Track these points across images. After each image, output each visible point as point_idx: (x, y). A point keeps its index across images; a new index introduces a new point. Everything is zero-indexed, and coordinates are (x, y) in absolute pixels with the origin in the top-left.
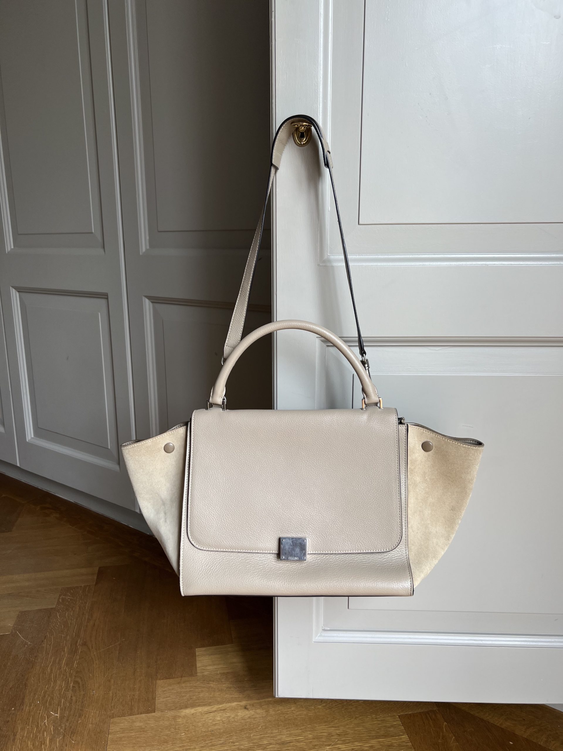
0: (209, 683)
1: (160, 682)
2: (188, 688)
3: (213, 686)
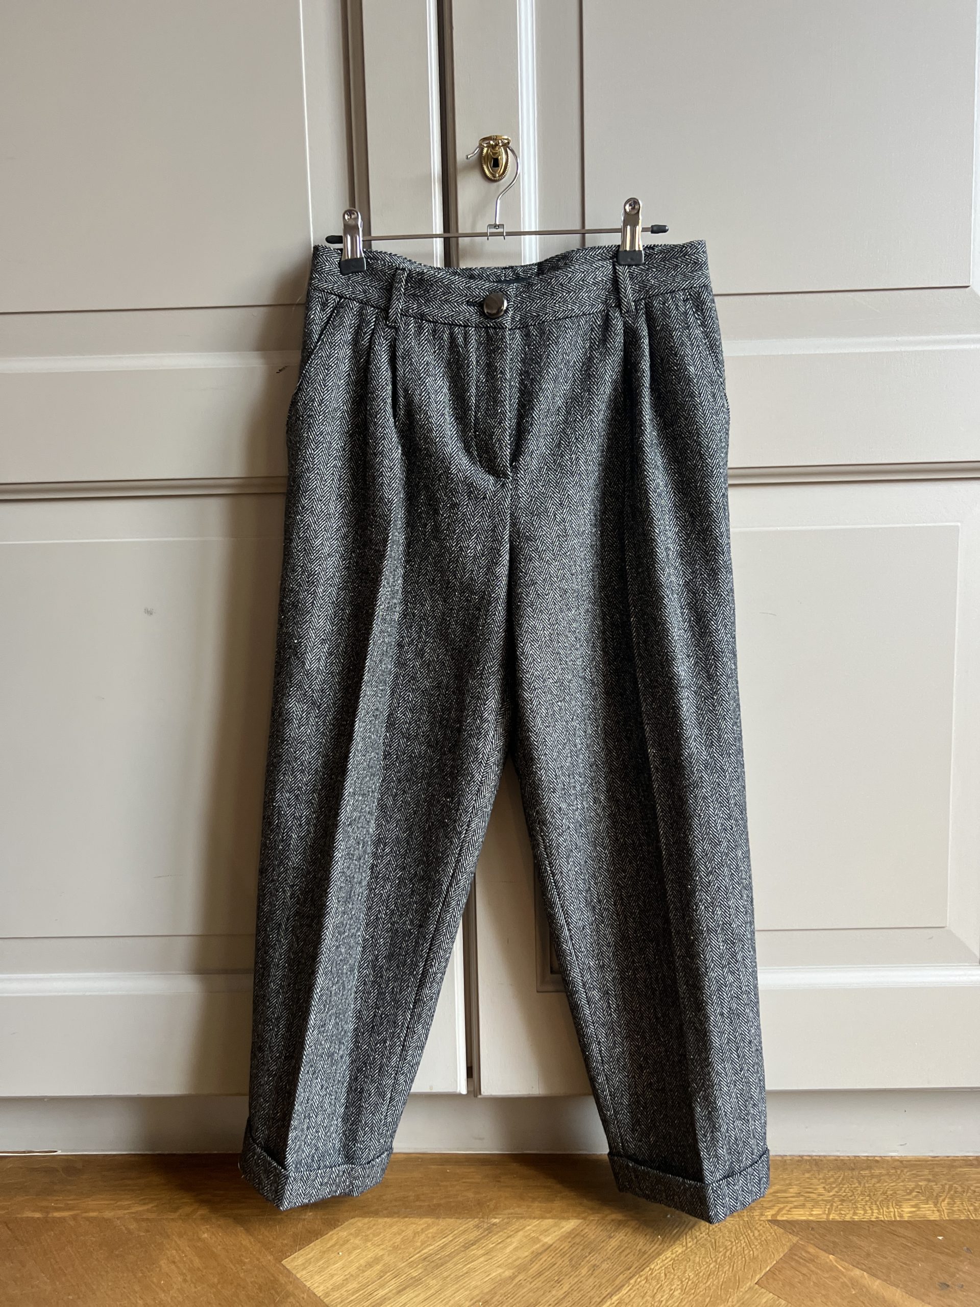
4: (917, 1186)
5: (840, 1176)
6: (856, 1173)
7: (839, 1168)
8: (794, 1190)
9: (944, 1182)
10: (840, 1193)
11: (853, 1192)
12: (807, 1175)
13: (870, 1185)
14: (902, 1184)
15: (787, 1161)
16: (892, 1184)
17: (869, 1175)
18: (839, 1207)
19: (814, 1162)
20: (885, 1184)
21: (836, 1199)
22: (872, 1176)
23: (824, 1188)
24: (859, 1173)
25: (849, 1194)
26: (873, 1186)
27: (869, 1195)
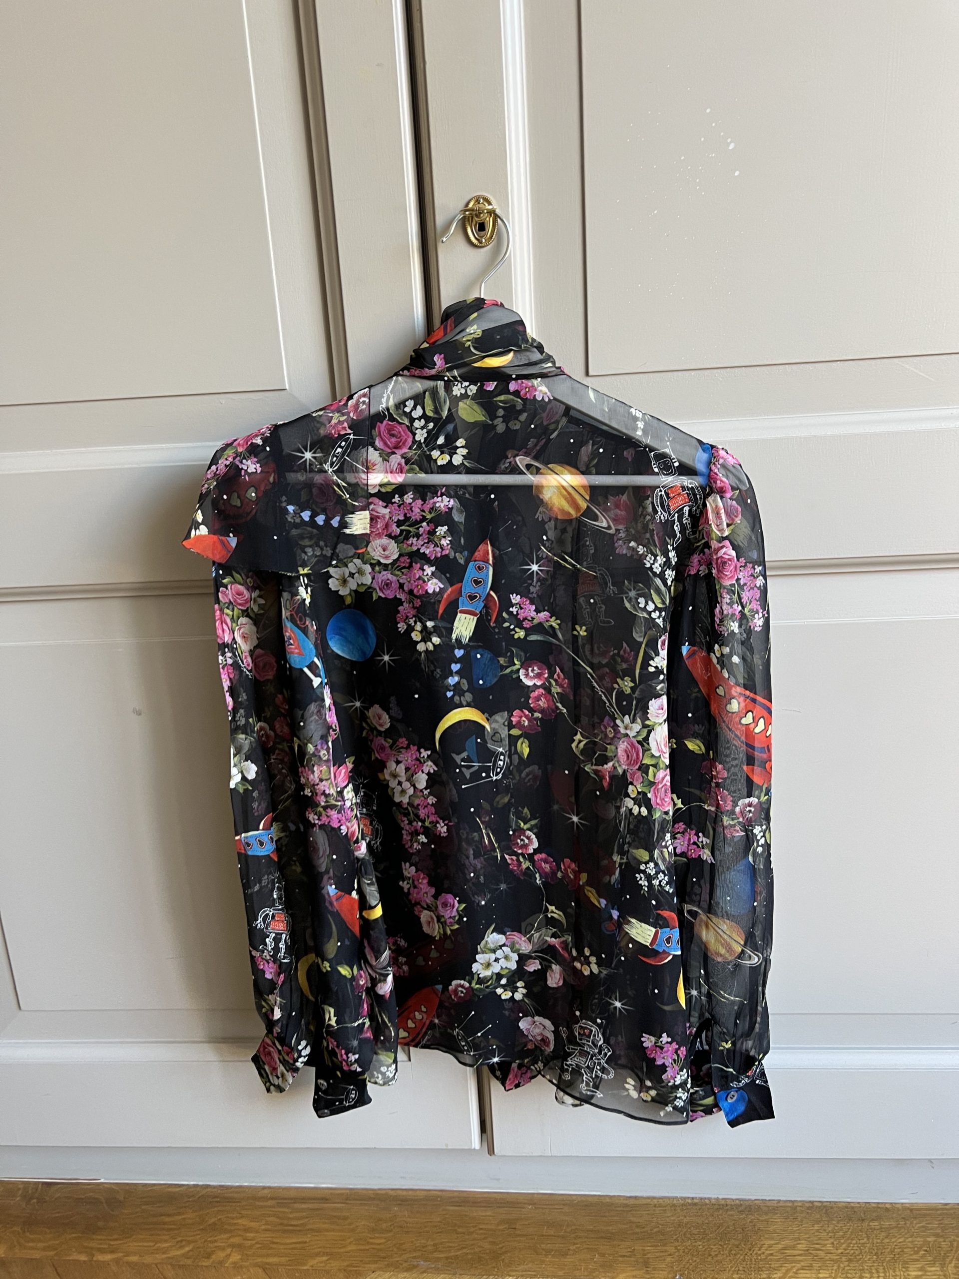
4: (925, 1241)
5: (849, 1229)
6: (865, 1224)
7: (850, 1219)
8: (802, 1246)
9: (952, 1237)
10: (848, 1251)
11: (861, 1250)
12: (816, 1227)
13: (879, 1241)
14: (910, 1239)
15: (798, 1208)
16: (900, 1240)
17: (878, 1227)
18: (846, 1268)
19: (824, 1211)
20: (893, 1240)
21: (844, 1259)
22: (881, 1229)
23: (833, 1243)
24: (869, 1225)
25: (857, 1252)
26: (882, 1243)
27: (876, 1254)
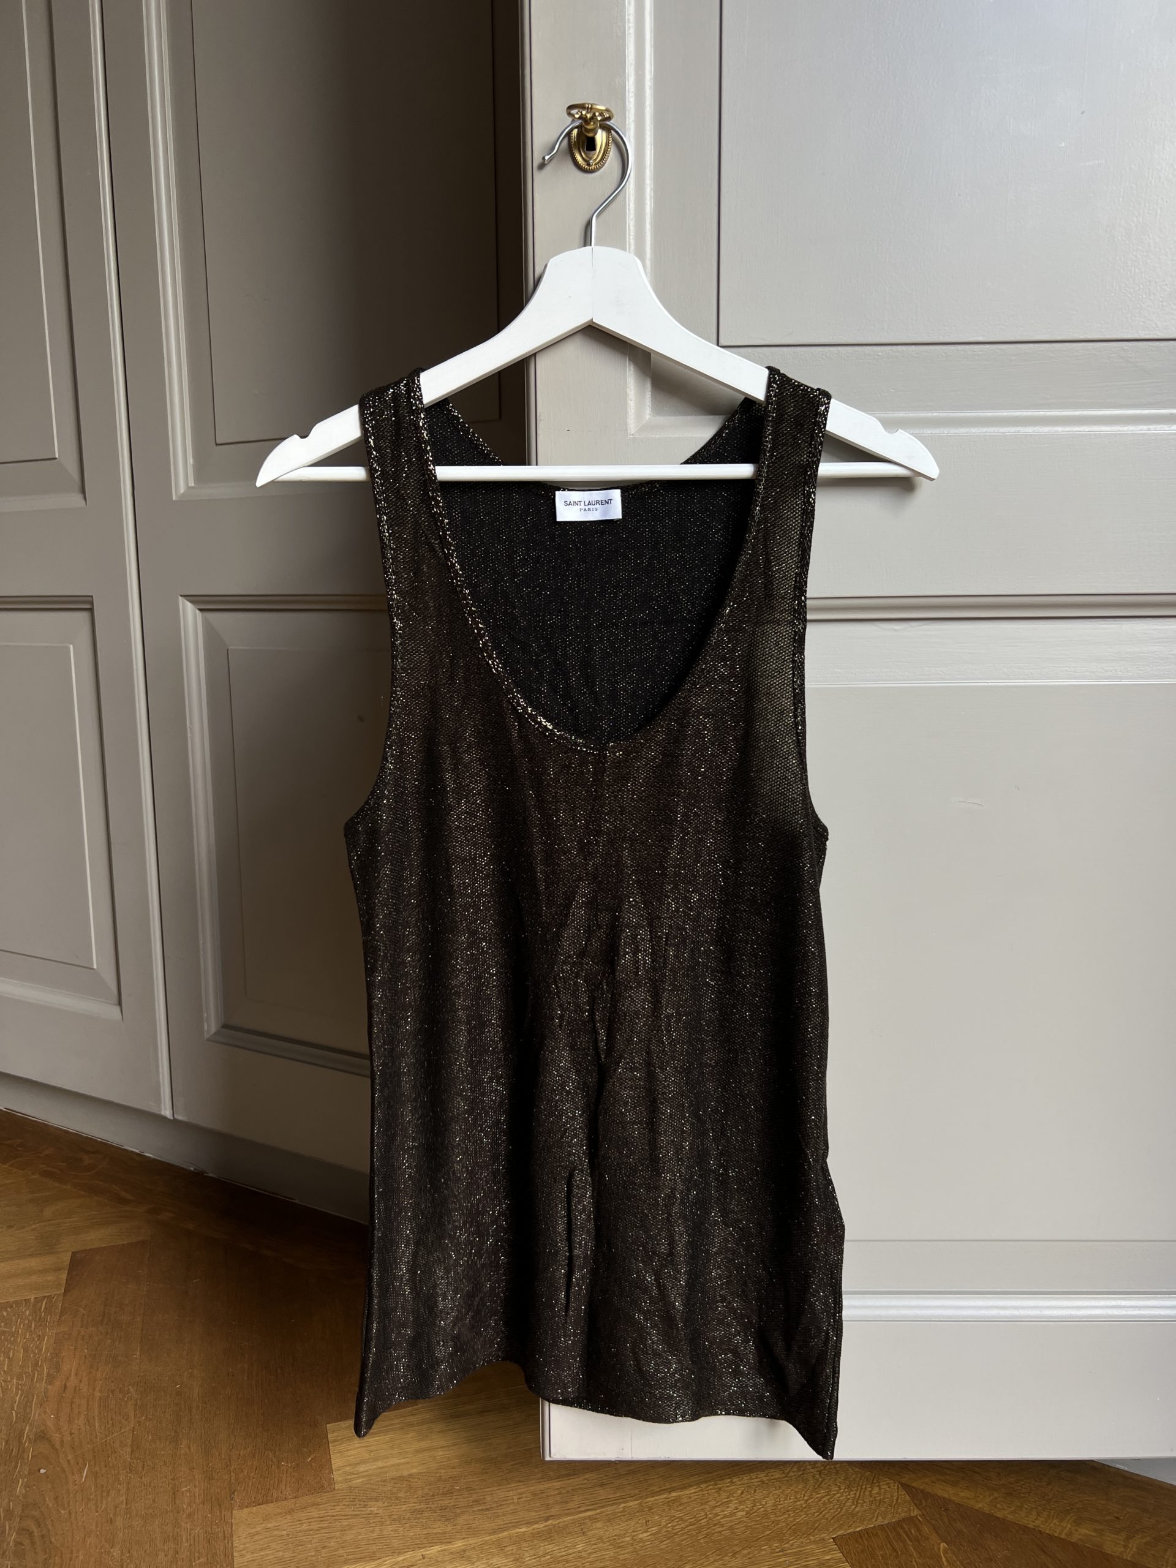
0: (367, 1505)
1: (240, 1515)
2: (314, 1522)
3: (376, 1512)
